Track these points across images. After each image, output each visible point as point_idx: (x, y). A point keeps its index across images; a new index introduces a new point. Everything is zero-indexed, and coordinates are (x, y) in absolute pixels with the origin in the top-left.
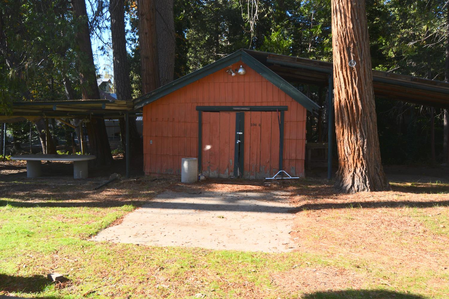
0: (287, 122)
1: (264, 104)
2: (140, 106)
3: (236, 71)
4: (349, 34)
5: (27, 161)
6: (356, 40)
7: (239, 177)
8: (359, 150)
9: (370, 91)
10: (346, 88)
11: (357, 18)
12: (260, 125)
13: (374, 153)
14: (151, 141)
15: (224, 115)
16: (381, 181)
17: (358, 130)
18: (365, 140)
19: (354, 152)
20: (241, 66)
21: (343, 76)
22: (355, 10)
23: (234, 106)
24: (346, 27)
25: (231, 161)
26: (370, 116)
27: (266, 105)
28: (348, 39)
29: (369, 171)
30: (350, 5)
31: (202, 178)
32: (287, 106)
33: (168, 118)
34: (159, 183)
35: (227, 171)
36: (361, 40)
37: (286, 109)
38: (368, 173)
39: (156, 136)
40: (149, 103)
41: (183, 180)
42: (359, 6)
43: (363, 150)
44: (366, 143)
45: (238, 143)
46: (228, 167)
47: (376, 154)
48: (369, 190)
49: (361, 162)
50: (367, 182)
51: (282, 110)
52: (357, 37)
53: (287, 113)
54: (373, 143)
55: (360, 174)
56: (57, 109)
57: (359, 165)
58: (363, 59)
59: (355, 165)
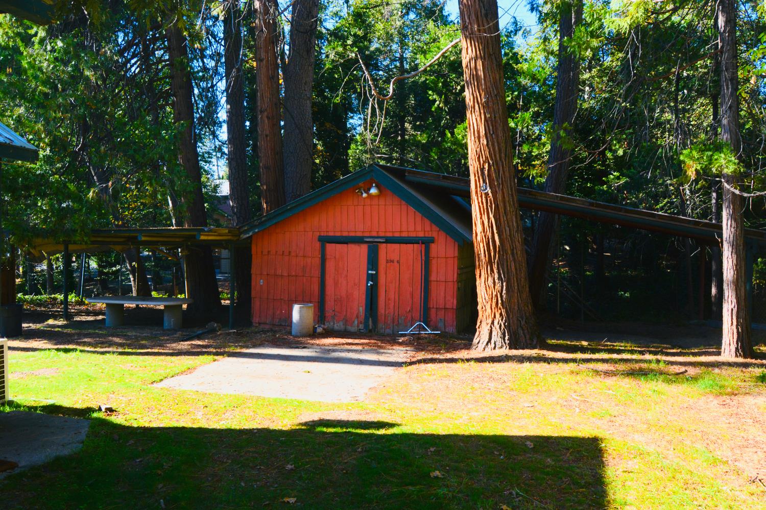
0: (434, 258)
1: (405, 234)
2: (248, 235)
3: (367, 191)
4: (483, 152)
5: (107, 304)
6: (492, 160)
7: (370, 331)
8: (496, 296)
9: (513, 222)
10: (481, 218)
11: (492, 133)
12: (398, 262)
13: (518, 301)
14: (262, 281)
15: (353, 248)
16: (525, 337)
17: (495, 271)
18: (504, 284)
19: (492, 298)
20: (374, 185)
21: (479, 203)
22: (489, 123)
23: (366, 237)
24: (480, 144)
25: (361, 309)
26: (513, 254)
27: (406, 235)
28: (482, 158)
29: (509, 324)
30: (483, 117)
31: (319, 330)
32: (433, 237)
33: (283, 252)
34: (263, 335)
35: (356, 322)
36: (498, 159)
37: (432, 240)
38: (508, 327)
39: (267, 275)
40: (258, 231)
41: (293, 333)
42: (495, 117)
43: (501, 297)
44: (504, 287)
45: (369, 285)
46: (357, 317)
47: (520, 301)
48: (508, 347)
49: (500, 311)
50: (507, 337)
51: (427, 243)
52: (493, 156)
53: (433, 246)
54: (516, 288)
55: (498, 327)
56: (143, 239)
57: (498, 315)
58: (500, 182)
59: (493, 317)
